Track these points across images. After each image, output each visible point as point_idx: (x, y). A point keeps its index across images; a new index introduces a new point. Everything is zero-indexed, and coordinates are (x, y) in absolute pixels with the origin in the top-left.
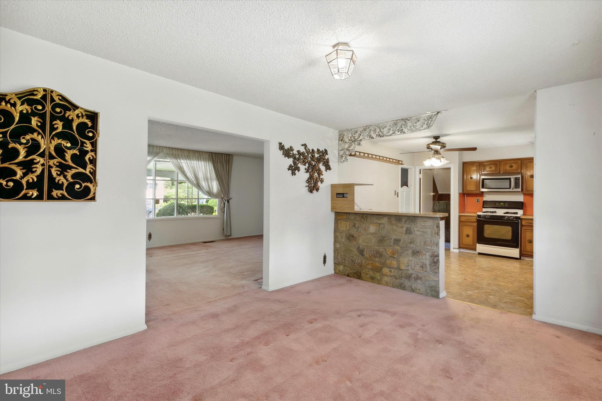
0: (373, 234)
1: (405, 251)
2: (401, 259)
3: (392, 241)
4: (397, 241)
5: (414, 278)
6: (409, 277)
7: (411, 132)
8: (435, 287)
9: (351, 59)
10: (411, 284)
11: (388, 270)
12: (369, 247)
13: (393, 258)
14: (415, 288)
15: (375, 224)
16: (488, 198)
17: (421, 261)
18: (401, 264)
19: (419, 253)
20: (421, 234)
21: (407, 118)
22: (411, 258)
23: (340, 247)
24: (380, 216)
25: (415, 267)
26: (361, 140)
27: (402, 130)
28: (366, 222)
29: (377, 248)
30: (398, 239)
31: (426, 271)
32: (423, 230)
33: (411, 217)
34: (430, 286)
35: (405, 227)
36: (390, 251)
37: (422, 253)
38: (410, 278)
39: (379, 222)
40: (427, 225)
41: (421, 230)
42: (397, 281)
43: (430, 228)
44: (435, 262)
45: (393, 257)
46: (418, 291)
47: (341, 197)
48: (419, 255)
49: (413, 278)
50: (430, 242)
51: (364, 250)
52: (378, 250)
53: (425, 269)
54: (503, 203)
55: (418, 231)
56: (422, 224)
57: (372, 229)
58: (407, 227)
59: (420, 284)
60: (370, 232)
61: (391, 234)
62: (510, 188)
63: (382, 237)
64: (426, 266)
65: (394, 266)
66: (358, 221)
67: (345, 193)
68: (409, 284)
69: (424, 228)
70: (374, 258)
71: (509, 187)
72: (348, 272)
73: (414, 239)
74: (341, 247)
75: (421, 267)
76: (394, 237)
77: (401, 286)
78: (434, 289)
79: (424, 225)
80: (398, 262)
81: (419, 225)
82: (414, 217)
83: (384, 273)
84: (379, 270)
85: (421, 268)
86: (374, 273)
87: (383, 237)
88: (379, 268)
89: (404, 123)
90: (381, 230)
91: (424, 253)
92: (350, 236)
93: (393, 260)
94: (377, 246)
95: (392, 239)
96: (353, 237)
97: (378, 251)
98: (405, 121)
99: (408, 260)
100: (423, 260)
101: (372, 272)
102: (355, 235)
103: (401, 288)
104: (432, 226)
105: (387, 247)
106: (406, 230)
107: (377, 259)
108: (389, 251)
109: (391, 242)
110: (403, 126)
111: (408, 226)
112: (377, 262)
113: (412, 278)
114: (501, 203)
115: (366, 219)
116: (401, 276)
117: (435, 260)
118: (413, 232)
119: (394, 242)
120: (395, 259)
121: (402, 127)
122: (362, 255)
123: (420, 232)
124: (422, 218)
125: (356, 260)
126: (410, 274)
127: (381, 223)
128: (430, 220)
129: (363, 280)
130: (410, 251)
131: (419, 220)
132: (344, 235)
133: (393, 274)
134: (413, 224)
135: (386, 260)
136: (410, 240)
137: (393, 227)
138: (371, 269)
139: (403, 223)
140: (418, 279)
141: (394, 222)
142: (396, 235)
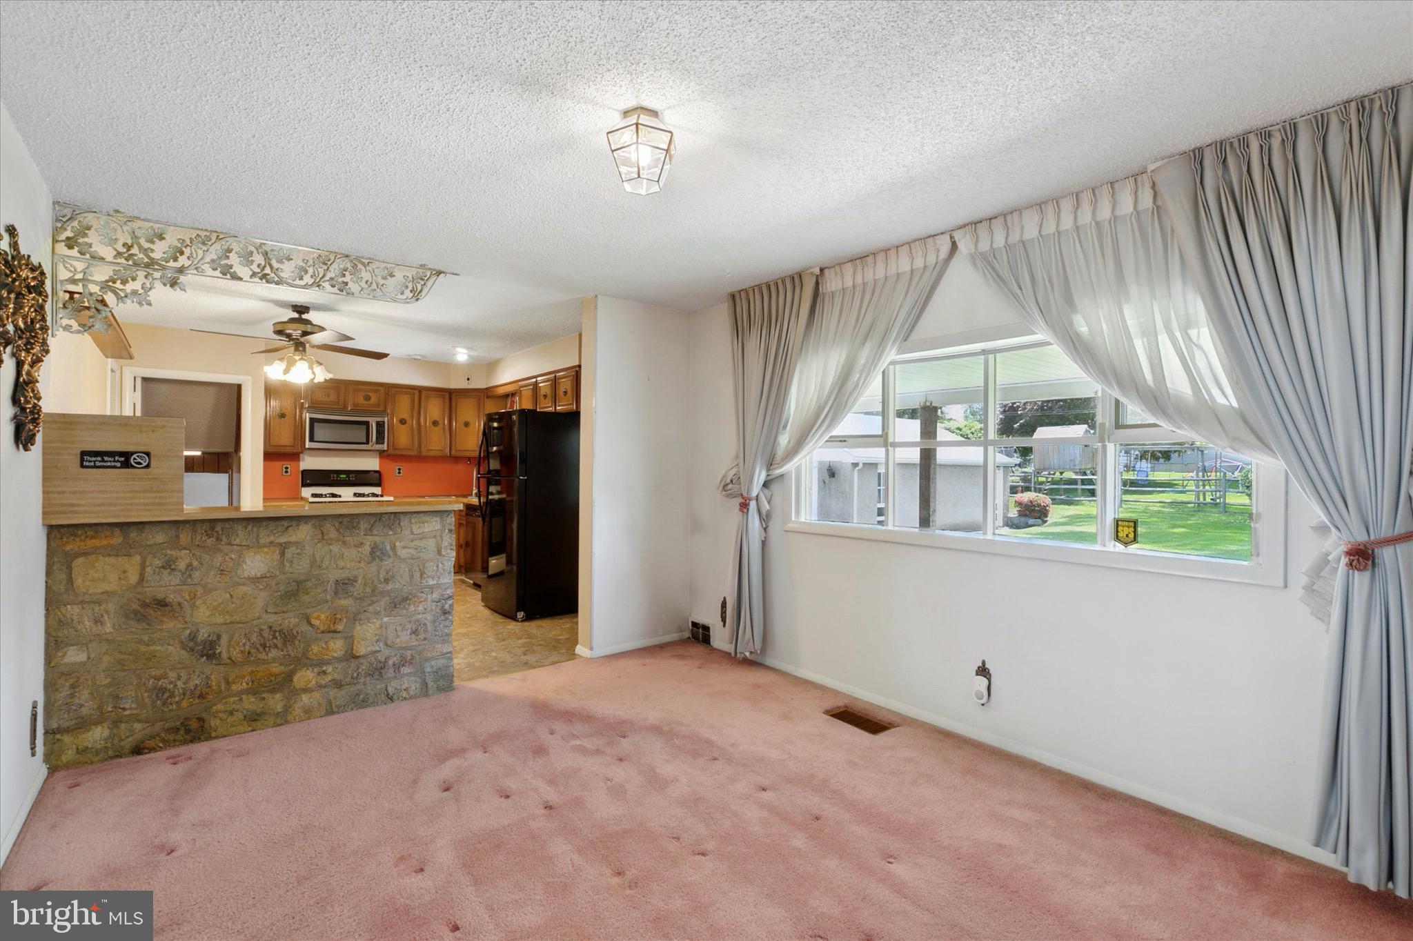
0: (255, 580)
1: (369, 605)
2: (358, 628)
3: (330, 587)
4: (343, 586)
5: (394, 665)
6: (378, 670)
7: (371, 297)
8: (447, 667)
9: (667, 150)
10: (384, 685)
11: (313, 671)
12: (241, 625)
13: (331, 635)
14: (396, 689)
15: (265, 550)
16: (310, 462)
17: (414, 618)
18: (356, 643)
19: (408, 602)
20: (413, 555)
21: (362, 258)
22: (385, 619)
23: (89, 658)
24: (283, 523)
25: (398, 636)
26: (181, 270)
27: (346, 284)
28: (226, 549)
29: (271, 619)
30: (349, 579)
31: (425, 639)
32: (417, 543)
33: (387, 516)
34: (435, 669)
35: (368, 543)
36: (323, 617)
37: (416, 599)
38: (383, 671)
39: (282, 540)
40: (426, 530)
41: (412, 544)
42: (343, 692)
43: (435, 537)
44: (445, 613)
45: (335, 632)
46: (404, 694)
47: (115, 467)
48: (409, 605)
49: (391, 666)
50: (435, 568)
51: (219, 637)
52: (280, 625)
53: (422, 636)
54: (344, 474)
55: (404, 547)
56: (414, 530)
57: (255, 564)
58: (375, 543)
59: (409, 674)
60: (246, 576)
61: (324, 569)
62: (367, 443)
63: (294, 581)
64: (427, 628)
65: (335, 655)
66: (185, 548)
67: (133, 453)
68: (379, 687)
69: (421, 539)
70: (264, 654)
71: (365, 441)
72: (138, 736)
73: (395, 570)
74: (92, 656)
75: (414, 633)
76: (335, 575)
77: (354, 702)
78: (443, 673)
79: (419, 531)
80: (350, 640)
81: (407, 533)
82: (392, 516)
83: (298, 687)
84: (283, 683)
85: (413, 636)
86: (264, 699)
87: (299, 583)
88: (279, 679)
89: (349, 265)
90: (291, 562)
91: (422, 597)
92: (145, 605)
93: (332, 638)
94: (276, 613)
95: (329, 582)
96: (166, 605)
97: (277, 629)
98: (355, 265)
99: (378, 626)
100: (418, 614)
101: (253, 700)
102: (172, 598)
103: (356, 706)
104: (439, 532)
105: (312, 607)
106: (372, 552)
107: (274, 653)
108: (320, 618)
109: (326, 590)
110: (347, 273)
111: (377, 539)
112: (274, 660)
113: (389, 669)
114: (341, 474)
115: (228, 536)
116: (355, 675)
117: (447, 607)
118: (391, 553)
119: (336, 588)
120: (340, 635)
121: (344, 276)
122: (207, 659)
123: (410, 551)
124: (415, 515)
125: (180, 684)
126: (383, 660)
127: (290, 542)
128: (435, 519)
129: (217, 737)
130: (385, 601)
131: (405, 522)
132: (111, 606)
133: (329, 678)
134: (391, 533)
135: (309, 646)
136: (384, 573)
137: (331, 547)
138: (248, 692)
139: (362, 534)
140: (403, 665)
141: (333, 534)
142: (343, 568)
